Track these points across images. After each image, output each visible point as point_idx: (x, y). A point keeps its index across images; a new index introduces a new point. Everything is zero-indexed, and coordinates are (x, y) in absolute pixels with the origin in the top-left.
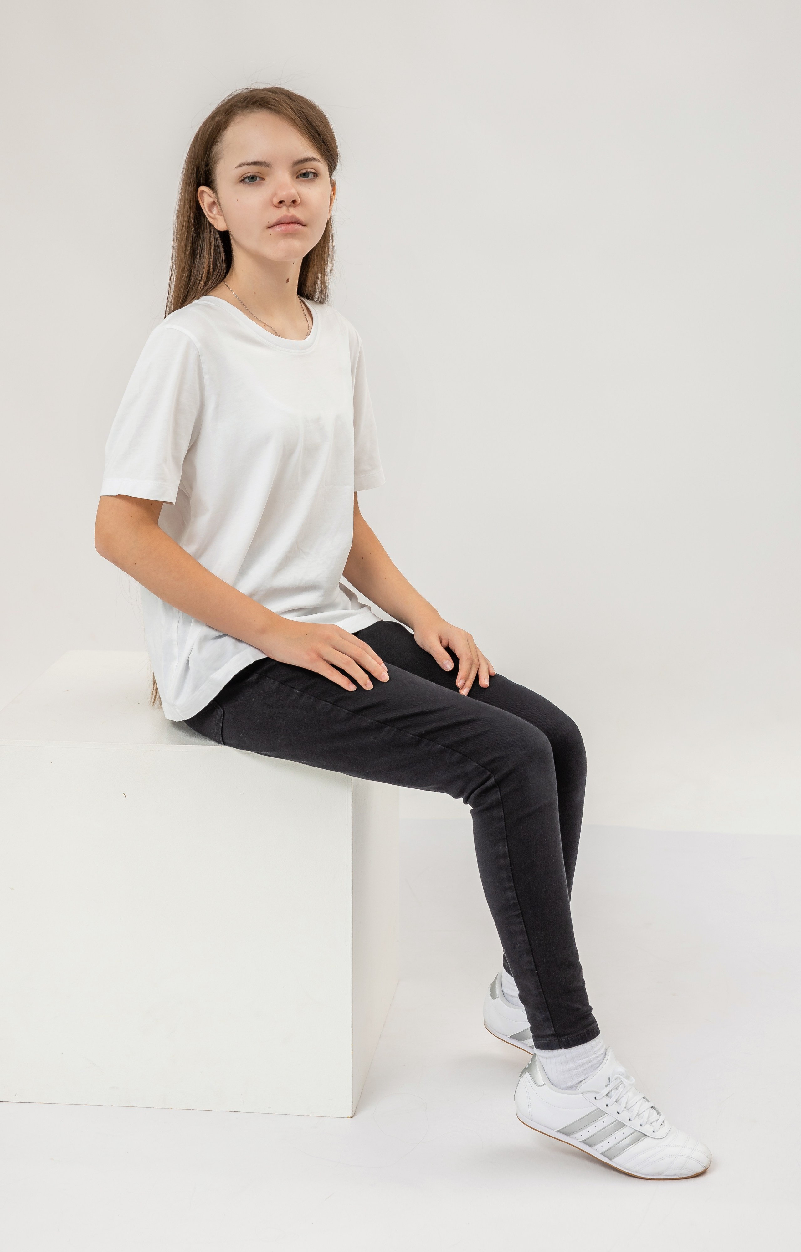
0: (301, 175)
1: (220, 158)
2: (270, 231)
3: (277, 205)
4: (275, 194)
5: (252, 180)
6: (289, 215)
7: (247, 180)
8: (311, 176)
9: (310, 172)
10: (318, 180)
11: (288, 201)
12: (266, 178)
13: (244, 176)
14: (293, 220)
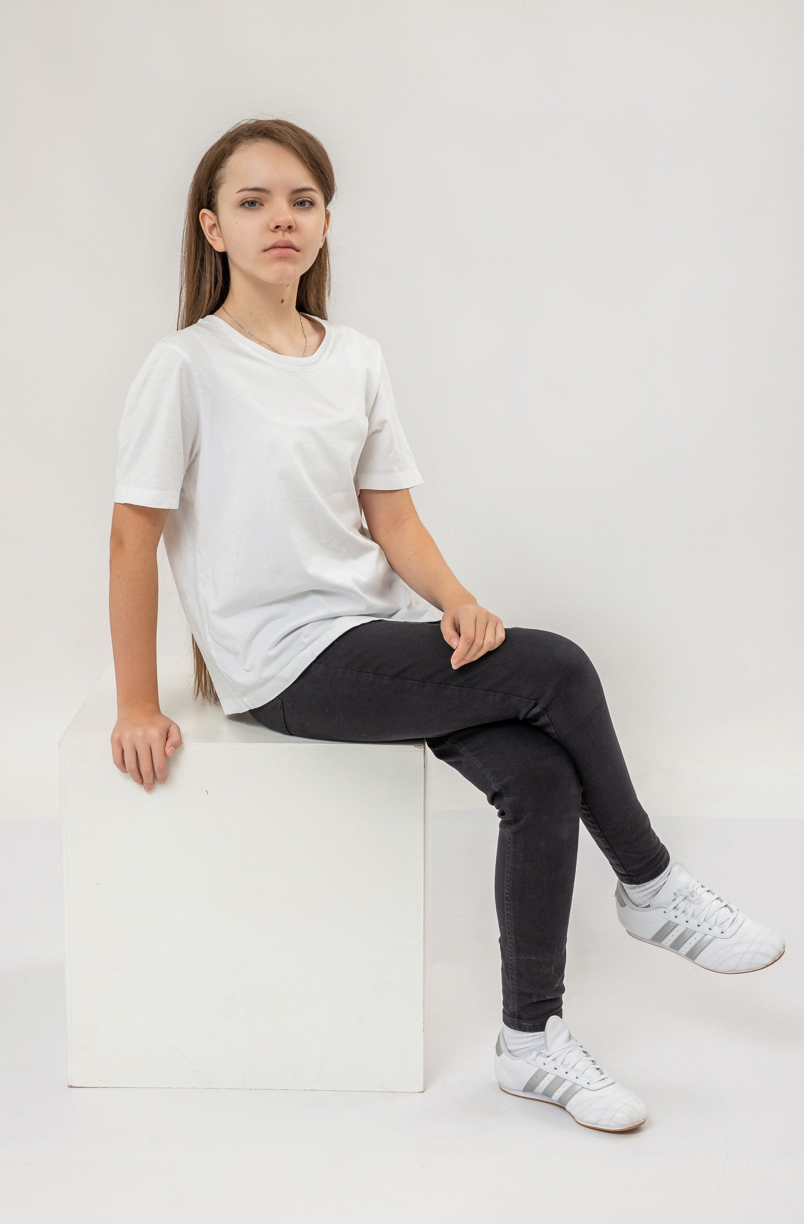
0: (298, 203)
1: (223, 183)
2: (266, 254)
3: (273, 230)
4: (272, 219)
5: (252, 205)
6: (285, 239)
7: (247, 205)
8: (307, 204)
9: (307, 201)
10: (313, 209)
11: (285, 226)
12: (265, 204)
13: (245, 201)
14: (288, 245)
